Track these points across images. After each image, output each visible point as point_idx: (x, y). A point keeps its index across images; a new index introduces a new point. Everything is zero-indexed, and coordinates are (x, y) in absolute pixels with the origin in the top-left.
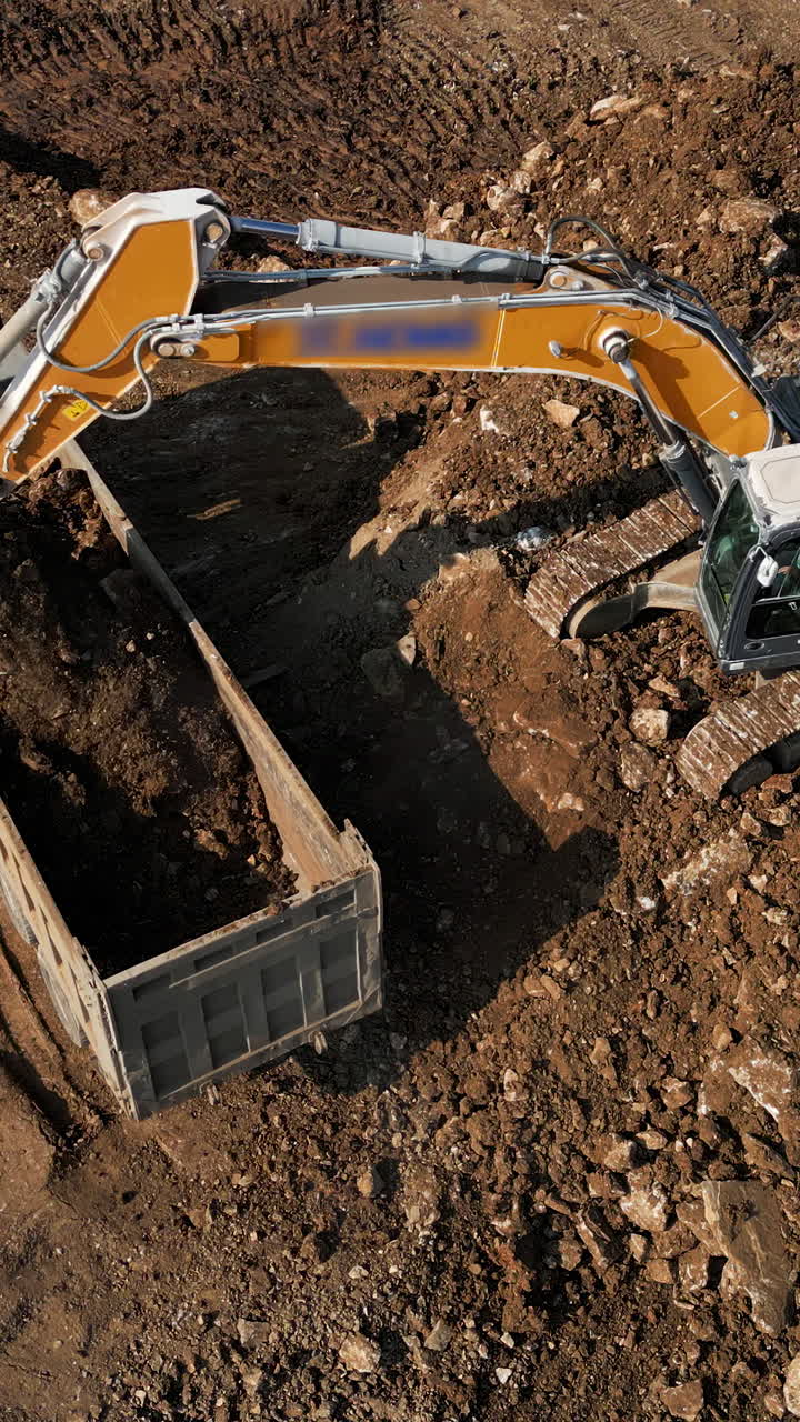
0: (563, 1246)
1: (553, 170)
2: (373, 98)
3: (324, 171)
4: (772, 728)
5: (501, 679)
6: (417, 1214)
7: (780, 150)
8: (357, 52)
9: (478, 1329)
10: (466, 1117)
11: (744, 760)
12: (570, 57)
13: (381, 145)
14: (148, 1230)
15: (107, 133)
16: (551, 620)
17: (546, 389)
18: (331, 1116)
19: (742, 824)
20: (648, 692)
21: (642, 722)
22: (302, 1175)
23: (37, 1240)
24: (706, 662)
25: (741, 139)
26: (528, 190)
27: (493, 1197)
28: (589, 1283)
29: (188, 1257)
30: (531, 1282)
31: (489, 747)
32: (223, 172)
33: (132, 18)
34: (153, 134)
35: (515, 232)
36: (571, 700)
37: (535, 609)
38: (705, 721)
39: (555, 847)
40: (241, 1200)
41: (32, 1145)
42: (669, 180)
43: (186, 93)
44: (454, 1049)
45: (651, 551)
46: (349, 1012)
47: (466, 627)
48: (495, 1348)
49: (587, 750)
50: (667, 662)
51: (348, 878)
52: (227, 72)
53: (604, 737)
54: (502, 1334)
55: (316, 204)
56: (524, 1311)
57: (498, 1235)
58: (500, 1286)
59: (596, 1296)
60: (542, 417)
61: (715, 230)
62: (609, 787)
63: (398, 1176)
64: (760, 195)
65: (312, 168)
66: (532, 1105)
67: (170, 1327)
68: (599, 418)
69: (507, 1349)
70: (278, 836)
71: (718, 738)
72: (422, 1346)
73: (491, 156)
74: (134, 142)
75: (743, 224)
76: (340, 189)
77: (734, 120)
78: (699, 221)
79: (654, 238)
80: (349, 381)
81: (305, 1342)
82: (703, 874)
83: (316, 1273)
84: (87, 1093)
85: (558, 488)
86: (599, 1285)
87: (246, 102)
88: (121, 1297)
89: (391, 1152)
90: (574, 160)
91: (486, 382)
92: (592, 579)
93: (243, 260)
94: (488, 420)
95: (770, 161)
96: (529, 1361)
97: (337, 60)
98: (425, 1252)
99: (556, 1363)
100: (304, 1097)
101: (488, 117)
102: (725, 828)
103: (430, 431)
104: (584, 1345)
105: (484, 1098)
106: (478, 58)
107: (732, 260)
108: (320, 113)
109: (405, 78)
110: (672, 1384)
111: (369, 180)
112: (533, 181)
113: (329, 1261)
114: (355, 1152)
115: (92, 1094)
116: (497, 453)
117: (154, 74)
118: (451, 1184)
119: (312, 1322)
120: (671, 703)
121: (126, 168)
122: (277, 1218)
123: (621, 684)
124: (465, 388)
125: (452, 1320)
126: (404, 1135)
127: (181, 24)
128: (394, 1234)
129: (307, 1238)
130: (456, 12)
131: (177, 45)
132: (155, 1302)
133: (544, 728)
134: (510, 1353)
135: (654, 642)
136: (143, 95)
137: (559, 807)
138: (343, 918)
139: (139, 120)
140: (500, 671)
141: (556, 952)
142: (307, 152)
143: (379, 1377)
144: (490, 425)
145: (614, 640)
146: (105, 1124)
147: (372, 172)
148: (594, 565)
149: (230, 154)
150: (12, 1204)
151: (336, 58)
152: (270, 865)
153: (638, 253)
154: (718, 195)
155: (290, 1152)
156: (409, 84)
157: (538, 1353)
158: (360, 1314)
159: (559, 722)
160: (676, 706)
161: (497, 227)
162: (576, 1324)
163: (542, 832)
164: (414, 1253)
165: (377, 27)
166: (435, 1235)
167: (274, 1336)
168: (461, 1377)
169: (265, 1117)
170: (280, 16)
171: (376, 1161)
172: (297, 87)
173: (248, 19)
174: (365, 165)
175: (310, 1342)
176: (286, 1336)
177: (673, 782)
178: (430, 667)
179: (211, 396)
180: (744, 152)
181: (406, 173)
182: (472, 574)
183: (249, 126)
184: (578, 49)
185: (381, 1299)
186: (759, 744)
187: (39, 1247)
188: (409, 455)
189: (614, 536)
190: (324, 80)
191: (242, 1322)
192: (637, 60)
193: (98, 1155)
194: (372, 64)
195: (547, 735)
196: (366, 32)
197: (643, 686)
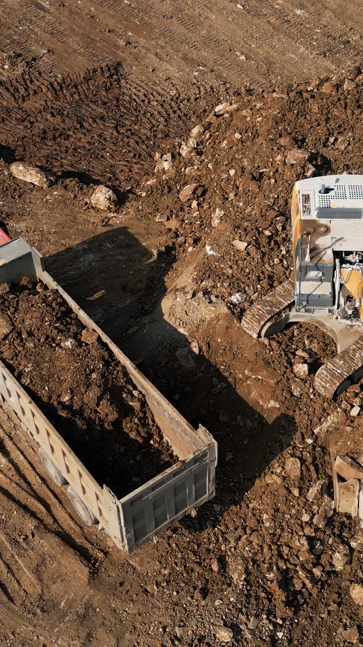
0: (295, 581)
1: (205, 137)
2: (123, 110)
3: (109, 143)
4: (350, 367)
5: (236, 356)
6: (237, 575)
7: (302, 126)
8: (112, 90)
9: (268, 618)
10: (250, 534)
11: (341, 381)
12: (201, 86)
13: (130, 130)
14: (132, 597)
15: (13, 133)
16: (254, 331)
17: (232, 236)
18: (195, 541)
19: (343, 406)
20: (297, 357)
21: (298, 369)
22: (189, 566)
23: (89, 606)
24: (315, 341)
25: (287, 124)
26: (195, 146)
27: (266, 565)
28: (306, 594)
29: (151, 605)
30: (286, 597)
31: (235, 384)
32: (66, 147)
33: (14, 82)
34: (33, 132)
35: (200, 167)
36: (268, 363)
37: (246, 328)
38: (323, 367)
39: (270, 423)
40: (167, 579)
41: (79, 568)
42: (262, 143)
43: (44, 113)
44: (240, 508)
45: (289, 300)
46: (203, 500)
47: (218, 336)
48: (275, 625)
49: (277, 383)
50: (301, 344)
51: (205, 448)
52: (59, 103)
53: (284, 377)
54: (277, 619)
55: (108, 158)
56: (285, 609)
57: (269, 580)
58: (273, 600)
59: (310, 599)
60: (232, 247)
61: (285, 163)
62: (288, 396)
63: (227, 562)
64: (299, 147)
65: (104, 142)
66: (275, 527)
67: (149, 634)
68: (255, 246)
69: (280, 625)
70: (161, 431)
71: (330, 373)
72: (247, 628)
73: (177, 131)
74: (26, 137)
75: (296, 160)
76: (117, 151)
77: (283, 115)
78: (276, 159)
79: (259, 167)
80: (141, 235)
81: (202, 633)
82: (329, 427)
83: (202, 605)
84: (95, 544)
85: (243, 276)
86: (310, 594)
87: (70, 116)
88: (127, 624)
89: (222, 553)
90: (214, 133)
91: (199, 231)
92: (268, 314)
93: (87, 187)
94: (210, 250)
95: (299, 131)
96: (289, 628)
97: (104, 94)
98: (243, 591)
99: (299, 627)
100: (183, 534)
101: (172, 115)
102: (336, 408)
103: (178, 253)
104: (309, 619)
105: (256, 526)
106: (163, 89)
107: (295, 176)
108: (102, 118)
109: (134, 100)
110: (346, 629)
111: (129, 146)
112: (197, 142)
113: (206, 600)
114: (208, 554)
115: (97, 544)
116: (216, 264)
117: (28, 105)
118: (248, 562)
119: (204, 624)
120: (306, 360)
121: (25, 148)
122: (183, 585)
123: (286, 355)
124: (190, 234)
125: (257, 616)
126: (226, 545)
127: (35, 83)
128: (229, 585)
129: (196, 591)
130: (151, 70)
131: (35, 93)
132: (141, 625)
133: (259, 375)
134: (281, 626)
135: (293, 336)
136: (26, 116)
137: (269, 406)
138: (204, 463)
139: (26, 127)
140: (235, 353)
141: (276, 465)
142: (100, 136)
143: (232, 642)
144: (212, 252)
145: (278, 336)
146: (106, 556)
147: (129, 142)
148: (268, 308)
149: (68, 138)
150: (76, 594)
151: (104, 93)
152: (159, 443)
153: (255, 175)
154: (283, 148)
155: (182, 558)
156: (137, 103)
157: (292, 624)
158: (222, 619)
159: (265, 372)
160: (308, 361)
161: (192, 166)
162: (304, 611)
163: (263, 417)
164: (239, 592)
165: (119, 79)
166: (246, 584)
167: (190, 632)
168: (264, 638)
169: (169, 545)
170: (77, 76)
171: (217, 557)
172: (90, 107)
173: (63, 79)
174: (125, 139)
175: (204, 632)
176: (195, 631)
177: (313, 392)
178: (205, 354)
179: (85, 246)
180: (289, 129)
181: (143, 142)
182: (217, 315)
183: (73, 126)
184: (204, 82)
185: (229, 612)
186: (346, 375)
187: (90, 609)
188: (174, 265)
189: (273, 296)
190: (101, 104)
191: (177, 628)
192: (228, 85)
193: (105, 569)
194: (120, 95)
195: (261, 378)
196: (115, 81)
197: (294, 354)
